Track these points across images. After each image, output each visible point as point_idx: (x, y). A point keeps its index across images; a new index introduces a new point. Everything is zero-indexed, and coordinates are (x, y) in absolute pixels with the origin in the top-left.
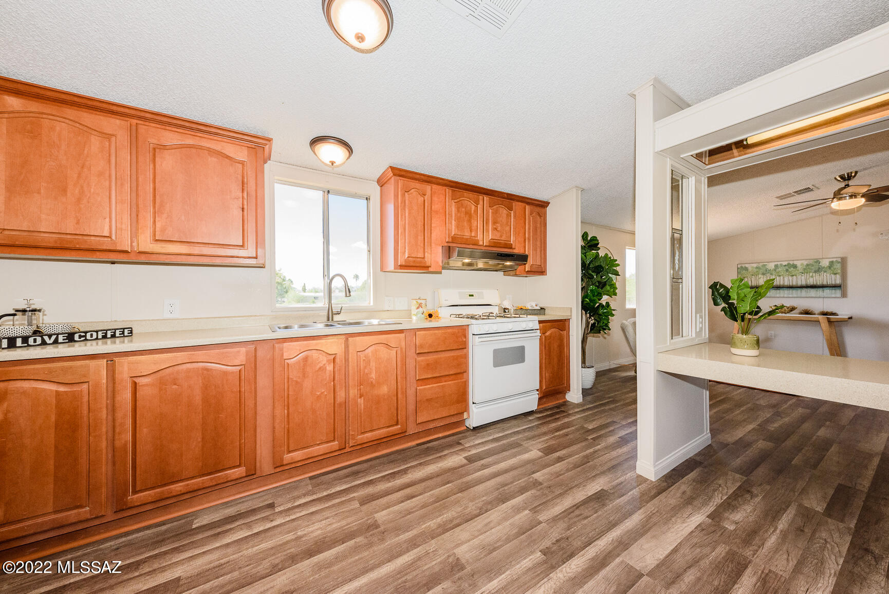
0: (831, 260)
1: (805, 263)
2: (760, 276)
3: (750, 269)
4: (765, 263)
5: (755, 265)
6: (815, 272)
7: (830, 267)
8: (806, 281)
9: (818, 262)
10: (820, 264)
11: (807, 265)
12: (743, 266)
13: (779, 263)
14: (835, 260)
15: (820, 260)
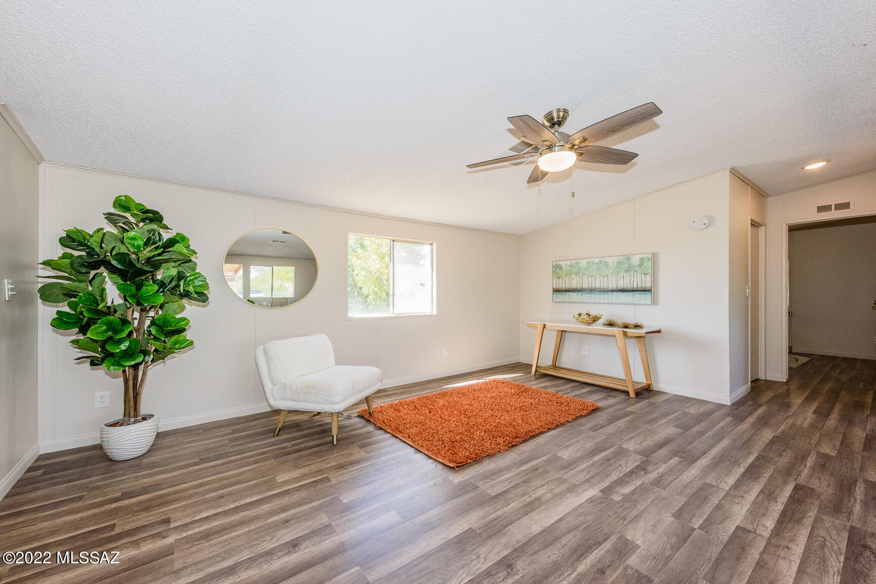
0: (641, 256)
1: (616, 259)
2: (573, 276)
3: (564, 267)
4: (578, 261)
5: (568, 263)
6: (626, 271)
7: (640, 266)
8: (617, 283)
9: (628, 259)
10: (631, 262)
11: (619, 263)
12: (558, 263)
13: (591, 260)
14: (645, 256)
15: (631, 256)
